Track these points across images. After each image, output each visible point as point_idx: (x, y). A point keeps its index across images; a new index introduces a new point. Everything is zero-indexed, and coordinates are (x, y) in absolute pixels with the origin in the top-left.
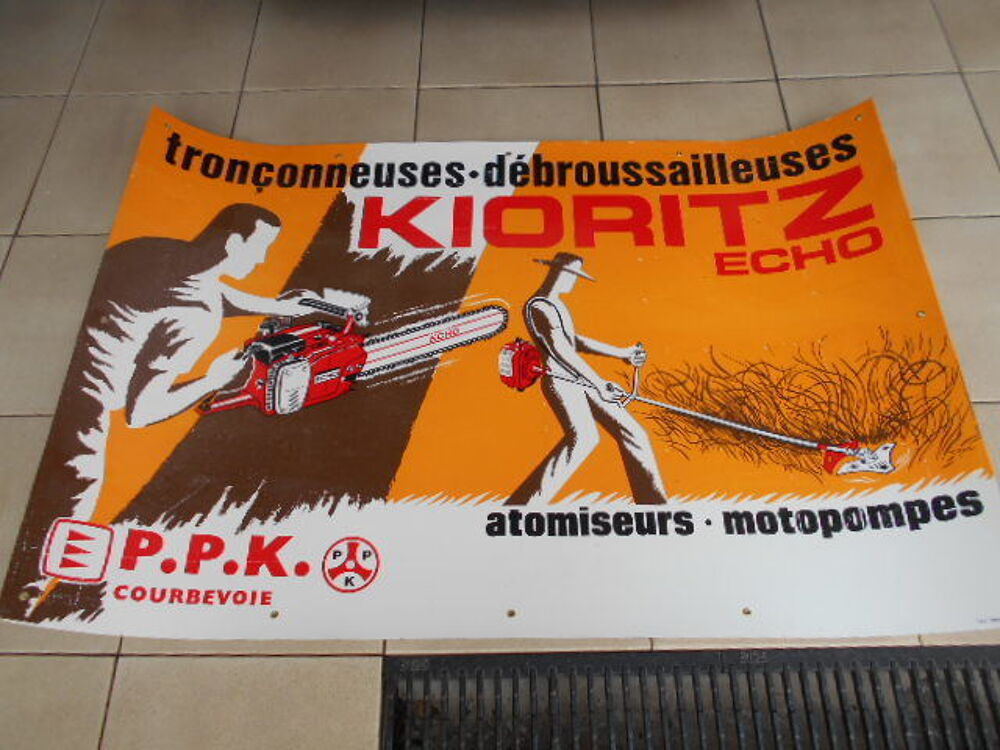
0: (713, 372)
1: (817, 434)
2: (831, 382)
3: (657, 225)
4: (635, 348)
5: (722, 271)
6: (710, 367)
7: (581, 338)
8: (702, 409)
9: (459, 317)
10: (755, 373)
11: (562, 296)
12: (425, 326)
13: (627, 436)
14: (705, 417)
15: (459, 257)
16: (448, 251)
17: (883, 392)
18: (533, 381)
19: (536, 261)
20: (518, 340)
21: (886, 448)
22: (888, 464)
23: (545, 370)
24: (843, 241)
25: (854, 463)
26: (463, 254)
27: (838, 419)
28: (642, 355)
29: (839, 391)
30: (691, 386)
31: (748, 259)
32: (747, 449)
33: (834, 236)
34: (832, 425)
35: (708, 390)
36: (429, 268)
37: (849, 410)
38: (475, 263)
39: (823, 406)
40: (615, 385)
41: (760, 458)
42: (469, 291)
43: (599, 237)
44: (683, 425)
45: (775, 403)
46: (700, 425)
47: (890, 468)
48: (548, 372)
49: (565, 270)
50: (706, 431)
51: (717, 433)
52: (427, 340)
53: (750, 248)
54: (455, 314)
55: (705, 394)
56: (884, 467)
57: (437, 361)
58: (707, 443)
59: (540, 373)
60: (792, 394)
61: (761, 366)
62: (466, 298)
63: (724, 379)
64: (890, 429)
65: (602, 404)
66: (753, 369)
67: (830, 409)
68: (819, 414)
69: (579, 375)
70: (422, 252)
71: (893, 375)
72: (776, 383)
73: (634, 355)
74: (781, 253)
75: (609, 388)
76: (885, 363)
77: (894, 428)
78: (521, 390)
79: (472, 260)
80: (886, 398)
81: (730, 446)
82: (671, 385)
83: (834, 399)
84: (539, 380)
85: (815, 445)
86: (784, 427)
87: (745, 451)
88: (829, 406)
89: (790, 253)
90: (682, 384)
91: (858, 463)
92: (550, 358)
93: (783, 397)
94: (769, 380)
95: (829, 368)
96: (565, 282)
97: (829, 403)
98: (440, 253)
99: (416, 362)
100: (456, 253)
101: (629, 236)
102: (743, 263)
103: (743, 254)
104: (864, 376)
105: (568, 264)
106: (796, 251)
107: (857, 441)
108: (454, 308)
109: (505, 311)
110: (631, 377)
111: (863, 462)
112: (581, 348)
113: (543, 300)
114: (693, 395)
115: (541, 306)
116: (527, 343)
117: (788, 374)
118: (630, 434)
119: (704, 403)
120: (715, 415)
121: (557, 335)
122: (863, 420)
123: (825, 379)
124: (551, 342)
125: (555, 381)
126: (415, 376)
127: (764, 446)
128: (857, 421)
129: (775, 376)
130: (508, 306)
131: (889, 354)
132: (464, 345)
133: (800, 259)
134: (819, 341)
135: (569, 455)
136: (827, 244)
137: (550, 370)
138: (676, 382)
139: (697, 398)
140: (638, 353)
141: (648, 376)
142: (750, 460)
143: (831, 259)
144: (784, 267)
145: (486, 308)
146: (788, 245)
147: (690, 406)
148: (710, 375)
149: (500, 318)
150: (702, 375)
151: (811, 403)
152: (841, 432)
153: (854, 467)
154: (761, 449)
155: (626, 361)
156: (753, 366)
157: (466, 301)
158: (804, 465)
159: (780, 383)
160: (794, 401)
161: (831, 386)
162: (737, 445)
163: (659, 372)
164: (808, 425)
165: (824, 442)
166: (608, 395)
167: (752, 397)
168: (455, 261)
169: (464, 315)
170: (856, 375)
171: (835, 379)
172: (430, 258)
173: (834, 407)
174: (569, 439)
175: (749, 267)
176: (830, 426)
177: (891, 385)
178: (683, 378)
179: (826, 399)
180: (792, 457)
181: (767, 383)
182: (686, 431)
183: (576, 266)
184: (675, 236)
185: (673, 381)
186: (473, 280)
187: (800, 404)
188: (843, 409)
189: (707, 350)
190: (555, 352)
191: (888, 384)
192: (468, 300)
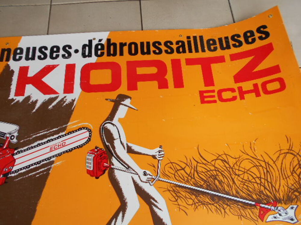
0: (199, 161)
1: (254, 197)
2: (261, 166)
3: (169, 77)
4: (159, 149)
5: (203, 102)
6: (198, 158)
7: (130, 145)
8: (194, 184)
9: (66, 135)
10: (222, 160)
11: (120, 120)
12: (47, 142)
13: (154, 202)
14: (196, 188)
15: (66, 100)
16: (61, 95)
17: (289, 174)
18: (104, 173)
19: (107, 100)
20: (96, 148)
21: (292, 208)
22: (294, 218)
23: (110, 165)
24: (264, 84)
25: (275, 215)
26: (69, 98)
27: (265, 188)
28: (163, 153)
29: (265, 171)
30: (188, 170)
31: (216, 94)
32: (218, 206)
33: (259, 81)
34: (262, 191)
35: (197, 172)
36: (50, 107)
37: (271, 183)
38: (75, 103)
39: (257, 179)
40: (148, 172)
41: (225, 212)
42: (71, 119)
43: (140, 84)
44: (184, 194)
45: (232, 178)
46: (193, 194)
47: (296, 221)
48: (112, 166)
49: (122, 104)
50: (196, 196)
51: (202, 198)
52: (48, 150)
53: (217, 88)
54: (63, 133)
55: (196, 174)
56: (292, 220)
57: (53, 162)
58: (197, 204)
59: (107, 167)
60: (241, 173)
61: (224, 156)
62: (69, 124)
63: (205, 165)
64: (294, 197)
65: (141, 184)
66: (220, 158)
67: (261, 182)
68: (255, 185)
69: (128, 167)
70: (47, 97)
71: (295, 164)
72: (232, 166)
73: (158, 153)
74: (233, 90)
75: (145, 174)
76: (289, 157)
77: (296, 196)
78: (97, 178)
79: (73, 101)
80: (291, 177)
81: (209, 206)
82: (178, 170)
83: (263, 176)
84: (107, 172)
85: (253, 203)
86: (237, 192)
87: (217, 208)
88: (260, 180)
89: (237, 90)
90: (183, 169)
91: (278, 215)
92: (113, 158)
93: (236, 175)
94: (228, 164)
95: (259, 157)
96: (122, 111)
97: (260, 178)
98: (57, 97)
99: (41, 163)
100: (65, 97)
101: (155, 83)
102: (214, 96)
103: (213, 91)
104: (279, 164)
105: (123, 101)
106: (240, 88)
107: (276, 202)
108: (63, 130)
109: (90, 131)
110: (156, 166)
111: (280, 215)
112: (130, 150)
113: (109, 123)
114: (189, 175)
115: (109, 126)
116: (101, 149)
117: (238, 160)
118: (156, 201)
119: (196, 180)
120: (201, 186)
121: (117, 143)
122: (279, 189)
123: (258, 164)
124: (114, 148)
125: (116, 171)
126: (41, 172)
127: (227, 205)
128: (275, 189)
129: (232, 161)
130: (91, 127)
131: (291, 152)
132: (68, 152)
133: (242, 94)
134: (254, 141)
135: (123, 216)
136: (256, 85)
137: (113, 165)
138: (180, 168)
139: (191, 177)
140: (159, 152)
141: (166, 165)
142: (220, 212)
143: (258, 95)
144: (234, 98)
145: (80, 129)
146: (236, 86)
147: (187, 182)
148: (198, 162)
149: (87, 134)
150: (194, 163)
151: (251, 178)
152: (267, 196)
153: (275, 218)
154: (225, 206)
155: (154, 157)
156: (220, 156)
157: (70, 125)
158: (248, 216)
159: (234, 166)
160: (242, 176)
161: (261, 168)
162: (213, 204)
163: (171, 163)
164: (249, 191)
165: (258, 202)
166: (144, 178)
167: (220, 174)
168: (65, 102)
169: (68, 134)
170: (274, 162)
171: (263, 164)
172: (51, 100)
173: (263, 180)
174: (123, 207)
175: (216, 98)
176: (261, 192)
177: (293, 170)
178: (183, 166)
179: (259, 176)
180: (242, 211)
181: (227, 166)
182: (186, 197)
183: (127, 102)
184: (179, 83)
185: (179, 168)
186: (74, 113)
187: (246, 178)
188: (268, 182)
189: (196, 148)
190: (116, 154)
191: (292, 169)
192: (71, 125)
